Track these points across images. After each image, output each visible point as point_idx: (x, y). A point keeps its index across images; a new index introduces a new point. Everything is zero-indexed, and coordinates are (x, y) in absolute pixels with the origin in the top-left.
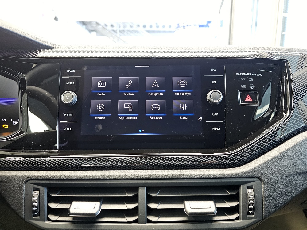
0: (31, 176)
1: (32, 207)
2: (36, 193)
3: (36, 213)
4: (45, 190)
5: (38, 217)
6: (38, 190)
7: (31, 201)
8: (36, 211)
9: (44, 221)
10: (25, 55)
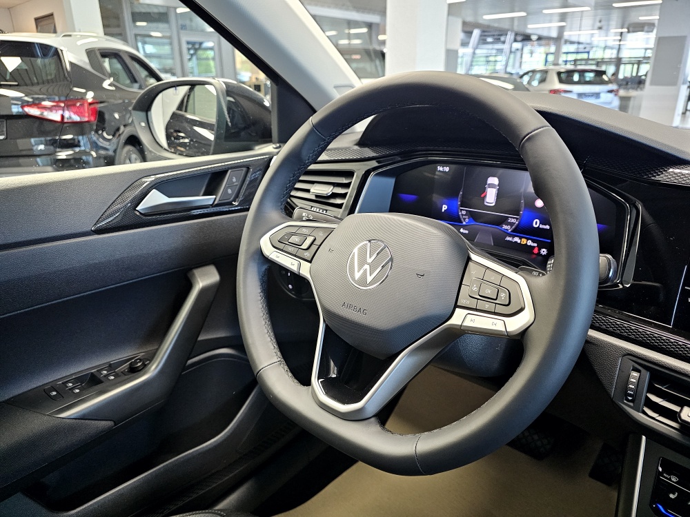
0: (632, 351)
1: (626, 388)
2: (635, 374)
3: (630, 398)
4: (647, 375)
5: (631, 404)
6: (638, 371)
7: (627, 382)
8: (630, 395)
9: (639, 412)
10: (650, 176)
